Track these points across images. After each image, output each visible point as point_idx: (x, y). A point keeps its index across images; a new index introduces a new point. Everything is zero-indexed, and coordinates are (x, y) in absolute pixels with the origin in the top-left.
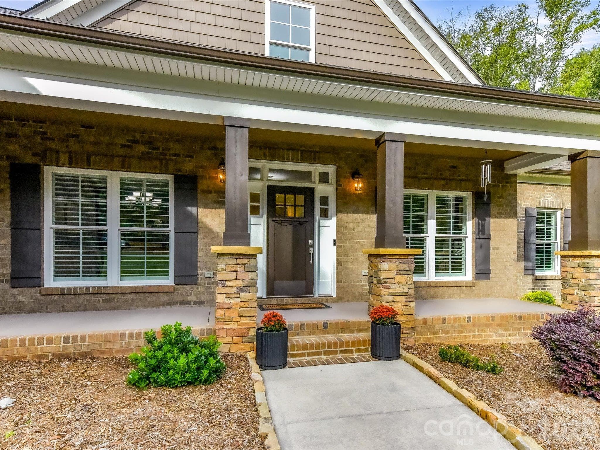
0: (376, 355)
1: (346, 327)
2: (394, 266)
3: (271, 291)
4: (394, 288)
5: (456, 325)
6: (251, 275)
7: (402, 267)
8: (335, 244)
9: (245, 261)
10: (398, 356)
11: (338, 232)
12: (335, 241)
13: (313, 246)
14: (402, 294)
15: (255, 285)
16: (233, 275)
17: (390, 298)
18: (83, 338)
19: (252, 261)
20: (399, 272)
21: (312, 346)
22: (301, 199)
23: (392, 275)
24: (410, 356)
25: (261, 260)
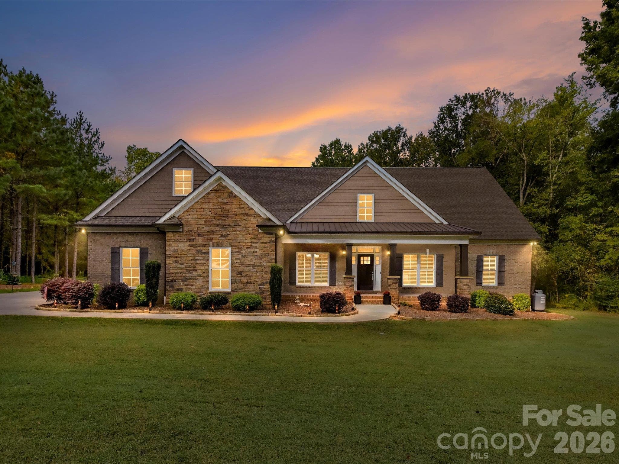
0: (385, 303)
1: (378, 298)
2: (392, 281)
3: (358, 289)
4: (392, 287)
5: (413, 299)
6: (353, 283)
7: (394, 281)
8: (381, 273)
9: (351, 279)
10: (390, 304)
11: (382, 269)
12: (381, 272)
13: (373, 274)
14: (394, 289)
15: (354, 285)
16: (348, 283)
17: (391, 290)
18: (315, 296)
19: (353, 279)
20: (394, 283)
21: (368, 301)
22: (369, 258)
23: (392, 283)
24: (394, 305)
25: (356, 279)
